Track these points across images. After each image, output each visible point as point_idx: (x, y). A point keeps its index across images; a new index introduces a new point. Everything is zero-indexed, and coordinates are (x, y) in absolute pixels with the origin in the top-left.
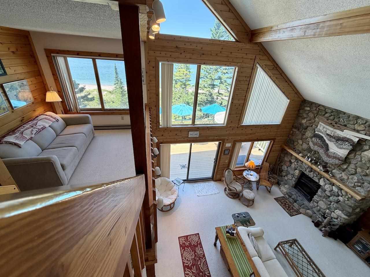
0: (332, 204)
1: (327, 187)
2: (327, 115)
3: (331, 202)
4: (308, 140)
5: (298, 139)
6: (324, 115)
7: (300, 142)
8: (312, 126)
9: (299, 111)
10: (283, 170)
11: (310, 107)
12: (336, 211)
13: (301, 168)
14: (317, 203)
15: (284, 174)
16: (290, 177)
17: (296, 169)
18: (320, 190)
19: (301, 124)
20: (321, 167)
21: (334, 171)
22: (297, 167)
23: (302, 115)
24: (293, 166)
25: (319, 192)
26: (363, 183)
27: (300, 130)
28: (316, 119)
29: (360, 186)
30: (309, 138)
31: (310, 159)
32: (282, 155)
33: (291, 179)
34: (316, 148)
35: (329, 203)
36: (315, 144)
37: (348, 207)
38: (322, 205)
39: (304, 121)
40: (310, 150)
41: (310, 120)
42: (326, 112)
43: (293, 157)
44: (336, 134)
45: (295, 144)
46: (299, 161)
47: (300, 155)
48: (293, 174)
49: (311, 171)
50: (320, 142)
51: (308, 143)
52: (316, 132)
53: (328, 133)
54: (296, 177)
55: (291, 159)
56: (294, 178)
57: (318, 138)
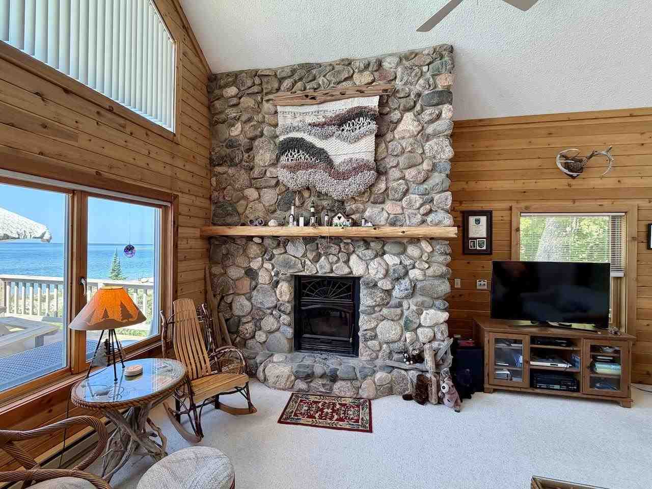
0: (405, 305)
1: (375, 270)
2: (287, 83)
3: (400, 305)
4: (268, 174)
5: (242, 190)
7: (252, 193)
8: (262, 135)
9: (210, 107)
10: (239, 317)
11: (234, 83)
12: (422, 317)
13: (290, 267)
14: (375, 337)
15: (249, 327)
16: (269, 323)
17: (277, 283)
18: (363, 292)
19: (232, 144)
20: (339, 218)
21: (367, 214)
22: (277, 274)
23: (223, 116)
24: (263, 278)
25: (366, 299)
26: (432, 201)
27: (237, 160)
28: (267, 106)
29: (431, 211)
30: (271, 169)
31: (302, 220)
32: (217, 270)
33: (275, 326)
34: (302, 177)
35: (398, 311)
36: (293, 169)
37: (436, 282)
38: (388, 330)
39: (236, 131)
40: (287, 198)
41: (250, 120)
42: (281, 80)
43: (254, 250)
44: (329, 115)
45: (240, 210)
46: (275, 252)
47: (272, 223)
48: (275, 307)
49: (319, 256)
50: (301, 156)
51: (273, 182)
52: (281, 138)
53: (310, 121)
54: (288, 307)
55: (250, 260)
56: (284, 316)
57: (293, 148)
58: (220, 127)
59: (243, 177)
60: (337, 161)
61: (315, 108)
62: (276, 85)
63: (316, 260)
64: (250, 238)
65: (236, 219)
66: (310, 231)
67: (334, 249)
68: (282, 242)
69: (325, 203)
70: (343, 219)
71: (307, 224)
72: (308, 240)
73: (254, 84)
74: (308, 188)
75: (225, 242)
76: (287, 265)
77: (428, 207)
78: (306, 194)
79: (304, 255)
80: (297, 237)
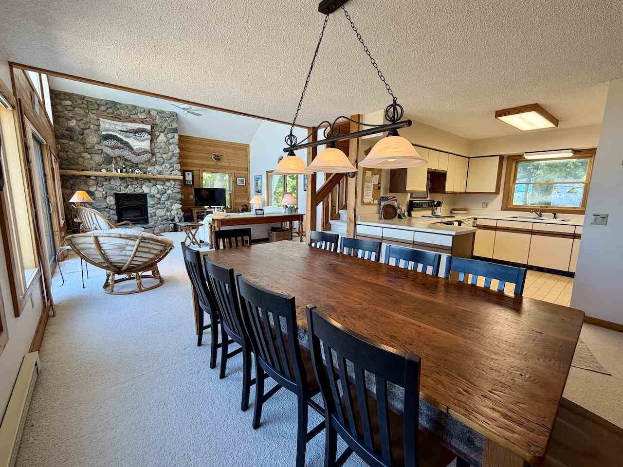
0: (166, 203)
1: (154, 191)
2: (103, 108)
3: (164, 203)
4: (96, 148)
5: (80, 153)
6: (98, 109)
7: (86, 155)
8: (89, 128)
11: (69, 100)
12: (173, 207)
13: (113, 190)
14: (155, 215)
16: (104, 214)
17: (106, 197)
18: (149, 199)
19: (70, 129)
20: (138, 170)
21: (149, 169)
22: (106, 193)
24: (98, 195)
25: (150, 202)
26: (173, 166)
27: (75, 138)
28: (92, 116)
29: (173, 170)
30: (98, 146)
31: (119, 170)
33: (107, 216)
34: (117, 152)
35: (164, 205)
36: (112, 148)
37: (177, 195)
38: (161, 212)
40: (109, 160)
41: (82, 120)
42: (99, 105)
43: (92, 182)
44: (129, 128)
45: (81, 163)
46: (104, 183)
47: (103, 170)
48: (107, 207)
49: (128, 185)
50: (116, 143)
51: (100, 152)
52: (104, 133)
53: (119, 129)
54: (115, 207)
55: (89, 186)
56: (111, 211)
57: (111, 139)
58: (61, 119)
59: (80, 148)
60: (135, 148)
61: (121, 123)
62: (97, 107)
63: (127, 187)
64: (89, 177)
65: (78, 167)
66: (124, 175)
67: (135, 182)
68: (108, 179)
69: (128, 164)
70: (139, 171)
71: (121, 171)
72: (122, 178)
73: (83, 103)
74: (119, 157)
75: (72, 178)
76: (112, 189)
77: (172, 169)
78: (119, 159)
79: (120, 185)
80: (116, 177)
